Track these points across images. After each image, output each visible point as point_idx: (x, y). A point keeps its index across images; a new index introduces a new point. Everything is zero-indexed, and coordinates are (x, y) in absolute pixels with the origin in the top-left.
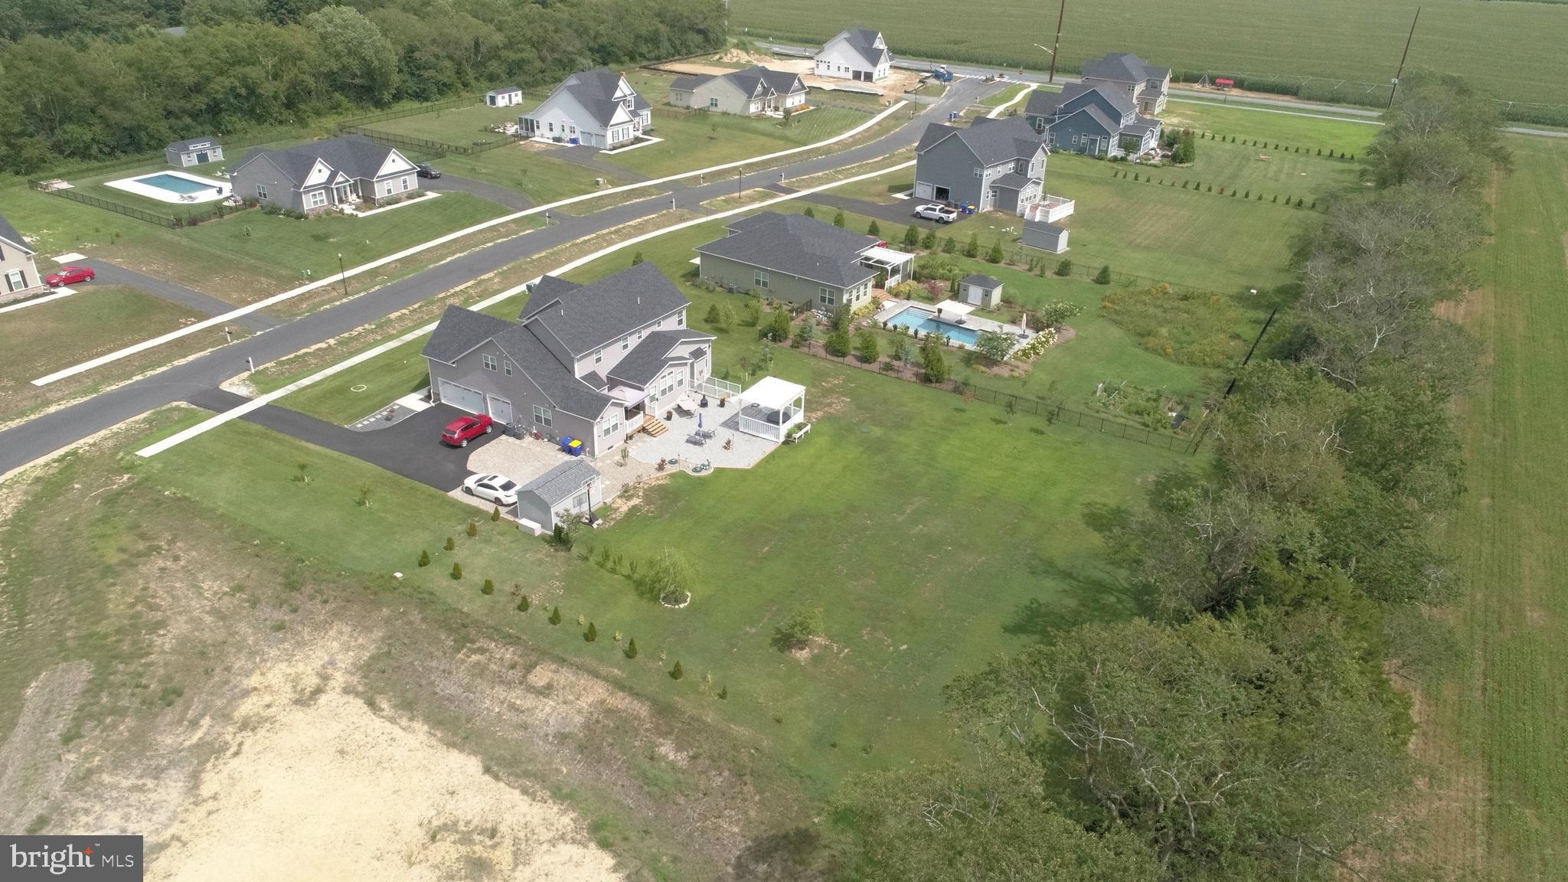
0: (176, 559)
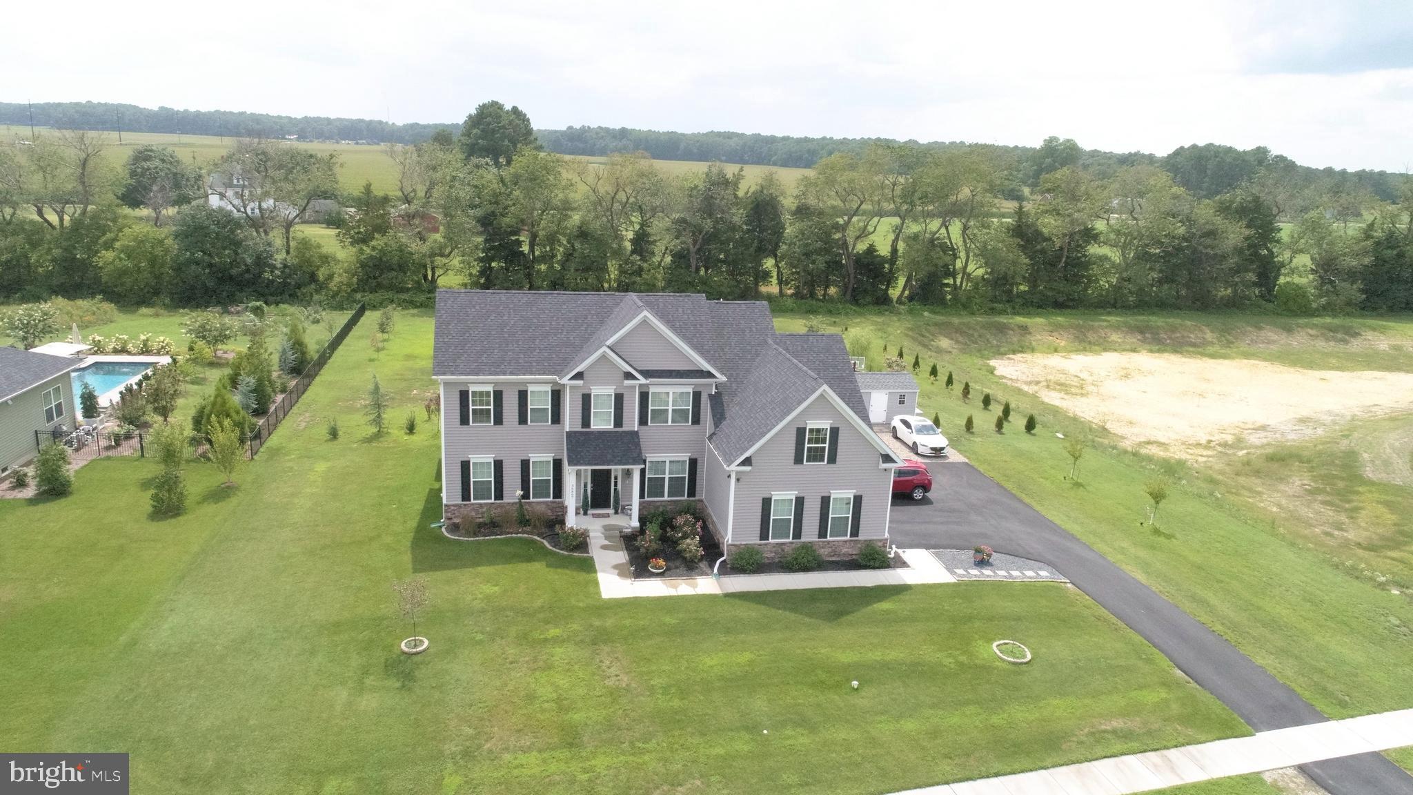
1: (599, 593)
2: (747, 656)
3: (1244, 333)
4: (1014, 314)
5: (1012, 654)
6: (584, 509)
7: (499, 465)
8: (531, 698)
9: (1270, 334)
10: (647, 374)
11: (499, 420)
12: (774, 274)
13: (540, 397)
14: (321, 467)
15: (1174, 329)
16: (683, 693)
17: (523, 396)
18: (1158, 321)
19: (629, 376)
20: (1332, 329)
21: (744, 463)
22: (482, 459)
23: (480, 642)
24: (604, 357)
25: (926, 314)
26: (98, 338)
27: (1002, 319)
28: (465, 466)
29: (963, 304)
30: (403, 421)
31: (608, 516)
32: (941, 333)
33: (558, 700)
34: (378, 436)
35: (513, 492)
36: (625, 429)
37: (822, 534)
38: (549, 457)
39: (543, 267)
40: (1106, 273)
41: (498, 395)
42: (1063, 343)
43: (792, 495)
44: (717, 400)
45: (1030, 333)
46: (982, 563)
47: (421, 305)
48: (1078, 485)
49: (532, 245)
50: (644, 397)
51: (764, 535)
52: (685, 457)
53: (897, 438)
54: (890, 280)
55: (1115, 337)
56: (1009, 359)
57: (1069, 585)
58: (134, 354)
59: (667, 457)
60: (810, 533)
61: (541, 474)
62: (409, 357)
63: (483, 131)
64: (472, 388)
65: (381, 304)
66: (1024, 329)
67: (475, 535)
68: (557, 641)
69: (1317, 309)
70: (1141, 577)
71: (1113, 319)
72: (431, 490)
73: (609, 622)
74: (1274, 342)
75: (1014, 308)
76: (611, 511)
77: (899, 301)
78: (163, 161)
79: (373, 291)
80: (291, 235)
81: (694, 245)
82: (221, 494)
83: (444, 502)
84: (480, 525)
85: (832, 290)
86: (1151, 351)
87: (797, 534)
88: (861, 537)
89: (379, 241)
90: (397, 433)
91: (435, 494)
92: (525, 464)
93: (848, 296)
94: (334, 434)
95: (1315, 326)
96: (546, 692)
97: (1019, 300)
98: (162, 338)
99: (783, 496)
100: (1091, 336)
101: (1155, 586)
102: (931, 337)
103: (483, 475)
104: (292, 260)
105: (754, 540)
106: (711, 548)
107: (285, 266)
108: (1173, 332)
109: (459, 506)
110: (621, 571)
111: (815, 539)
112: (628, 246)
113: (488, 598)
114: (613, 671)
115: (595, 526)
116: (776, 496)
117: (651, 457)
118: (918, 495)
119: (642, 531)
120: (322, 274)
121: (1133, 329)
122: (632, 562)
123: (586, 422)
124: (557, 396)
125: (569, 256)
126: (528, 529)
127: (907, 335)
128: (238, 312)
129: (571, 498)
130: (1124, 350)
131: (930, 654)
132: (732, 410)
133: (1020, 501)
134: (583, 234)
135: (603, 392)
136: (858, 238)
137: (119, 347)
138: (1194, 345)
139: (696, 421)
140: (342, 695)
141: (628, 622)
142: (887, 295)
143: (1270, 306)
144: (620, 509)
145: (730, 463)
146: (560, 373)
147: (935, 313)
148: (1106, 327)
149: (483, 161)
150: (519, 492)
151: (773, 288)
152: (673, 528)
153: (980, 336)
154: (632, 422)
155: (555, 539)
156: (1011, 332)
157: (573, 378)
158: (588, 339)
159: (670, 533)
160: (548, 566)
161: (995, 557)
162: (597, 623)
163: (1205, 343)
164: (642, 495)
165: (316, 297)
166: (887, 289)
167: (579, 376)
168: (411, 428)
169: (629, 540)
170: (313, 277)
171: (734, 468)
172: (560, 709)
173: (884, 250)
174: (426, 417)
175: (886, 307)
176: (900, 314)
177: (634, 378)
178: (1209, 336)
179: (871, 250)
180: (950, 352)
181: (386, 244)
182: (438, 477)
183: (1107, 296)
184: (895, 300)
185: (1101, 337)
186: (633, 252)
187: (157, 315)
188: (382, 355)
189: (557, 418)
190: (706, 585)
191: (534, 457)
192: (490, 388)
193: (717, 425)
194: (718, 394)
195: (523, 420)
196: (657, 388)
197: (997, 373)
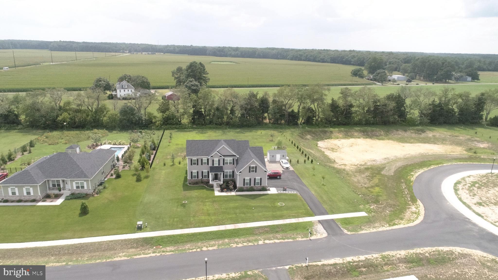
0: (361, 185)
1: (214, 195)
2: (237, 204)
3: (392, 132)
4: (331, 127)
5: (281, 205)
6: (213, 180)
7: (198, 172)
8: (203, 209)
9: (400, 132)
10: (224, 156)
11: (198, 164)
12: (267, 118)
13: (205, 160)
14: (164, 172)
15: (373, 131)
16: (226, 209)
17: (202, 160)
18: (369, 129)
19: (221, 156)
20: (418, 130)
21: (240, 173)
22: (195, 171)
23: (195, 202)
24: (216, 153)
25: (307, 128)
26: (110, 141)
27: (326, 129)
28: (192, 172)
29: (317, 125)
30: (178, 162)
31: (217, 181)
32: (308, 134)
33: (207, 210)
34: (173, 165)
35: (200, 177)
36: (220, 166)
37: (255, 185)
38: (207, 171)
39: (208, 118)
40: (358, 115)
41: (198, 160)
42: (341, 136)
43: (249, 178)
44: (237, 160)
45: (333, 133)
46: (285, 190)
47: (178, 129)
48: (314, 175)
49: (205, 112)
50: (224, 160)
51: (244, 185)
52: (232, 171)
53: (281, 165)
54: (298, 118)
55: (356, 134)
56: (324, 141)
57: (299, 194)
58: (118, 145)
59: (228, 171)
60: (252, 185)
61: (205, 174)
62: (177, 144)
63: (191, 70)
64: (193, 159)
65: (168, 128)
66: (331, 132)
67: (194, 185)
68: (207, 202)
69: (418, 124)
70: (314, 193)
71: (357, 128)
72: (185, 176)
73: (216, 199)
74: (400, 134)
75: (331, 126)
76: (218, 181)
77: (301, 124)
78: (104, 81)
79: (166, 125)
80: (146, 111)
81: (246, 111)
82: (147, 177)
83: (188, 179)
84: (195, 183)
85: (283, 122)
86: (364, 138)
87: (250, 185)
88: (262, 185)
89: (167, 113)
90: (177, 164)
91: (186, 178)
92: (202, 172)
93: (287, 123)
94: (165, 165)
95: (414, 129)
96: (205, 209)
97: (333, 124)
98: (123, 141)
99: (247, 178)
100: (349, 134)
102: (305, 135)
103: (195, 174)
104: (147, 118)
105: (242, 186)
106: (235, 187)
107: (146, 120)
108: (372, 132)
109: (191, 180)
110: (219, 191)
111: (253, 185)
112: (229, 112)
113: (196, 195)
114: (216, 206)
115: (215, 183)
116: (246, 178)
117: (225, 171)
118: (278, 177)
119: (223, 184)
120: (154, 121)
121: (361, 131)
122: (221, 189)
123: (213, 164)
124: (208, 160)
125: (214, 115)
126: (203, 184)
127: (298, 135)
128: (135, 132)
129: (211, 178)
130: (356, 138)
131: (267, 204)
132: (240, 162)
133: (299, 178)
134: (218, 109)
135: (216, 160)
136: (289, 108)
137: (114, 143)
138: (377, 136)
139: (233, 164)
140: (175, 209)
141: (219, 199)
142: (297, 122)
143: (404, 123)
144: (220, 180)
145: (237, 173)
146: (208, 156)
147: (309, 127)
148: (354, 131)
149: (191, 79)
150: (201, 177)
151: (267, 121)
152: (229, 184)
153: (319, 134)
154: (221, 164)
155: (207, 185)
156: (328, 133)
157: (211, 157)
158: (214, 149)
159: (228, 185)
160: (206, 190)
161: (287, 189)
162: (214, 199)
163: (381, 135)
164: (223, 177)
165: (153, 127)
166: (297, 121)
167: (212, 157)
168: (180, 163)
169: (221, 186)
170: (151, 122)
171: (238, 173)
172: (207, 211)
173: (296, 111)
174: (182, 160)
175: (296, 126)
176: (300, 128)
177: (222, 157)
178: (382, 133)
179: (293, 111)
180: (309, 139)
181: (169, 113)
182: (186, 173)
183: (356, 122)
184: (299, 123)
185: (352, 134)
186: (230, 113)
187: (117, 133)
188: (171, 144)
189: (208, 164)
190: (233, 193)
191: (204, 171)
192: (196, 159)
193: (237, 165)
194: (237, 159)
195: (202, 164)
196: (226, 158)
197: (318, 145)
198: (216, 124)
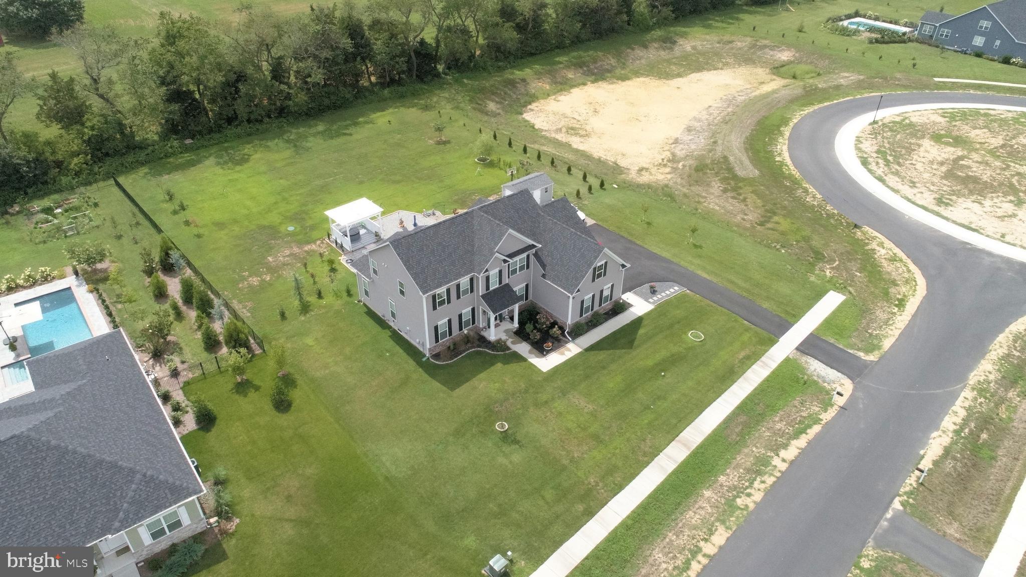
4: (513, 68)
5: (697, 337)
7: (450, 321)
8: (568, 430)
10: (510, 256)
11: (449, 302)
12: (366, 71)
13: (465, 285)
15: (594, 60)
16: (615, 404)
17: (458, 288)
19: (503, 261)
21: (577, 291)
22: (443, 322)
24: (496, 258)
27: (509, 75)
28: (436, 328)
32: (486, 99)
33: (579, 426)
35: (456, 331)
36: (503, 284)
38: (468, 309)
41: (448, 292)
42: (550, 87)
43: (591, 295)
44: (537, 256)
45: (528, 83)
46: (653, 291)
48: (649, 224)
50: (509, 267)
52: (524, 285)
54: (438, 60)
55: (571, 75)
57: (688, 291)
59: (517, 288)
60: (596, 307)
61: (467, 317)
62: (218, 225)
64: (438, 293)
66: (524, 81)
67: (451, 358)
68: (550, 400)
70: (705, 275)
71: (563, 59)
73: (559, 383)
74: (642, 58)
75: (511, 64)
80: (4, 129)
84: (452, 353)
86: (592, 82)
87: (592, 309)
88: (613, 300)
90: (313, 300)
92: (460, 316)
94: (282, 314)
95: (654, 40)
96: (571, 425)
97: (511, 57)
98: (42, 269)
100: (559, 78)
101: (714, 280)
102: (483, 104)
103: (443, 329)
105: (578, 318)
109: (436, 346)
110: (536, 354)
113: (499, 391)
114: (583, 405)
115: (501, 334)
116: (586, 298)
122: (535, 348)
123: (488, 288)
124: (473, 281)
126: (469, 345)
127: (474, 108)
130: (579, 85)
131: (673, 348)
132: (547, 260)
133: (636, 244)
135: (494, 273)
138: (609, 71)
139: (528, 267)
140: (503, 460)
141: (565, 380)
142: (438, 70)
145: (572, 293)
146: (474, 270)
148: (563, 68)
150: (459, 330)
153: (505, 94)
154: (506, 280)
155: (490, 347)
156: (518, 85)
157: (485, 272)
159: (541, 328)
162: (554, 385)
163: (614, 67)
166: (437, 66)
168: (320, 294)
169: (519, 335)
171: (574, 295)
172: (583, 429)
175: (441, 81)
177: (506, 261)
178: (612, 61)
179: (423, 43)
184: (440, 73)
185: (564, 77)
189: (473, 291)
190: (573, 348)
191: (463, 312)
192: (445, 290)
193: (544, 269)
195: (459, 297)
196: (513, 261)
197: (536, 127)
198: (249, 121)
